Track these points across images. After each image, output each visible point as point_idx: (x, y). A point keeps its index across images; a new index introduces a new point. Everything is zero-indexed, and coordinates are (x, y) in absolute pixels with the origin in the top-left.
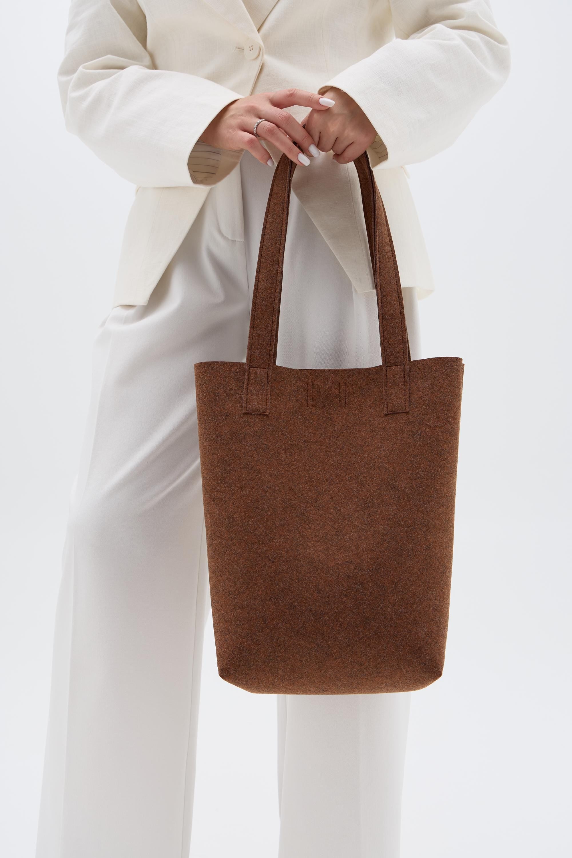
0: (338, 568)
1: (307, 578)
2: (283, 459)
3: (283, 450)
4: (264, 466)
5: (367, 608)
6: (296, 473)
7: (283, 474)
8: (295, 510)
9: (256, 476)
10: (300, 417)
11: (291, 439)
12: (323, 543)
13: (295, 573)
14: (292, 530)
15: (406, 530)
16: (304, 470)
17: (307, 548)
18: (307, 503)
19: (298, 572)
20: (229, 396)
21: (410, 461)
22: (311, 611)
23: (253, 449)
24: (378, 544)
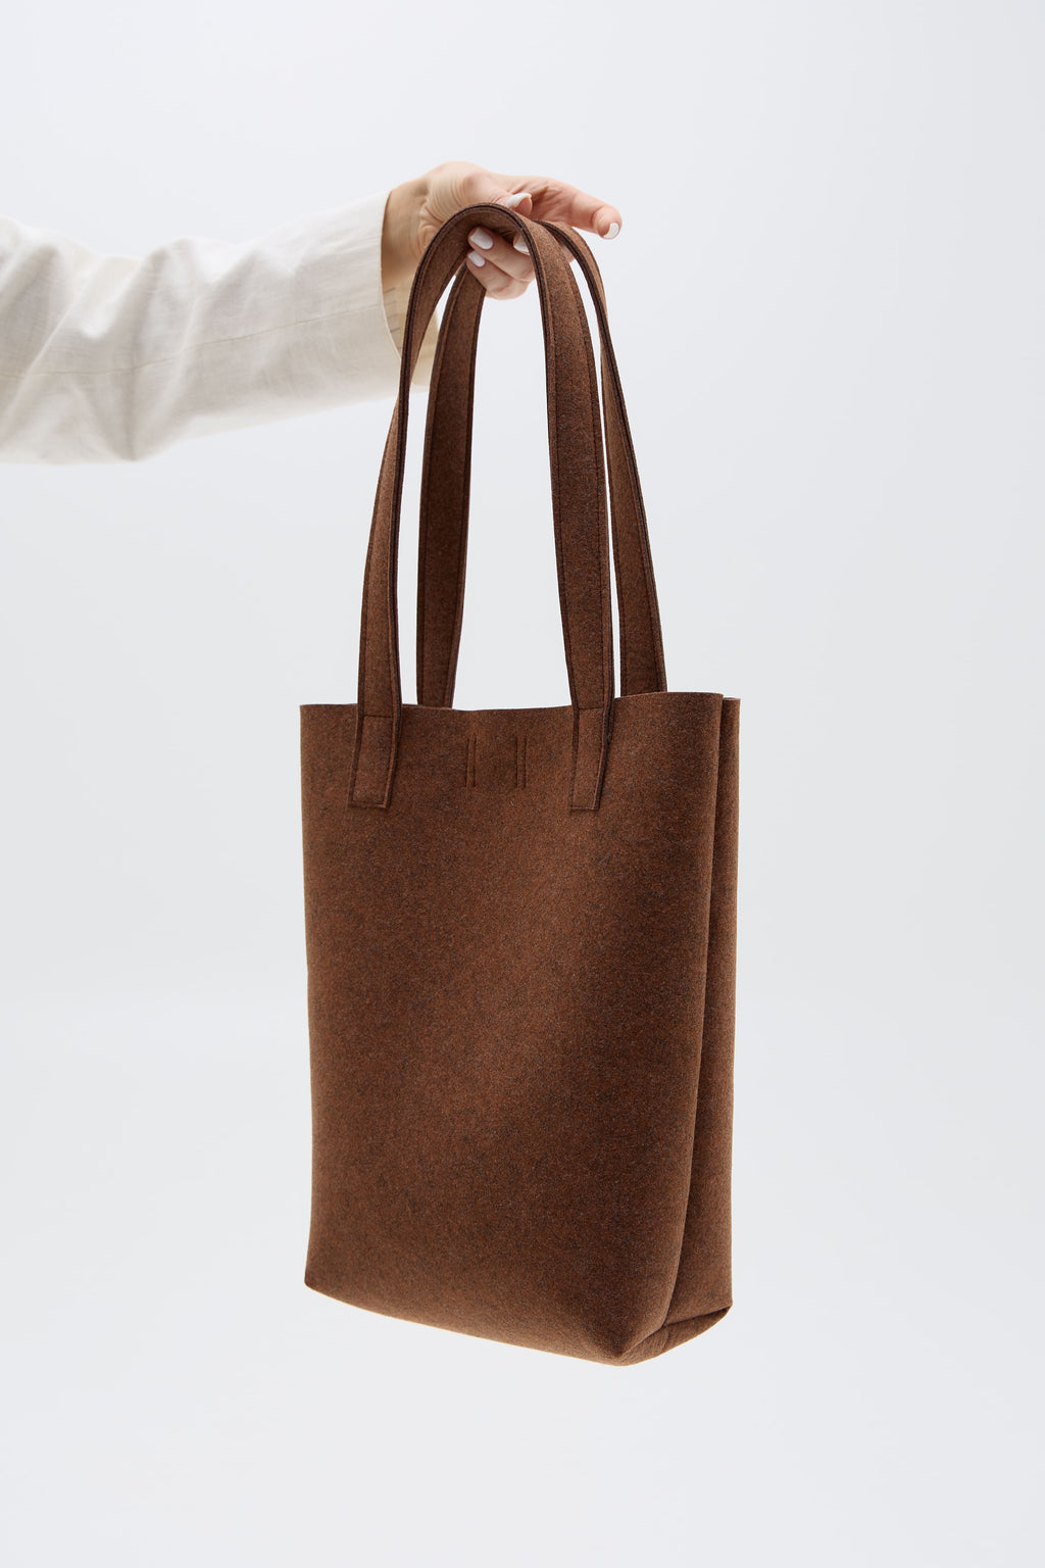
0: (453, 1120)
1: (407, 1131)
2: (405, 895)
3: (407, 878)
4: (370, 910)
5: (488, 1203)
6: (425, 923)
7: (401, 924)
8: (411, 996)
9: (355, 928)
10: (448, 808)
11: (425, 854)
12: (443, 1067)
13: (393, 1120)
14: (401, 1036)
15: (563, 1059)
16: (440, 917)
17: (419, 1073)
18: (434, 982)
19: (396, 1118)
20: (332, 771)
21: (586, 915)
22: (406, 1195)
23: (357, 876)
24: (516, 1080)
